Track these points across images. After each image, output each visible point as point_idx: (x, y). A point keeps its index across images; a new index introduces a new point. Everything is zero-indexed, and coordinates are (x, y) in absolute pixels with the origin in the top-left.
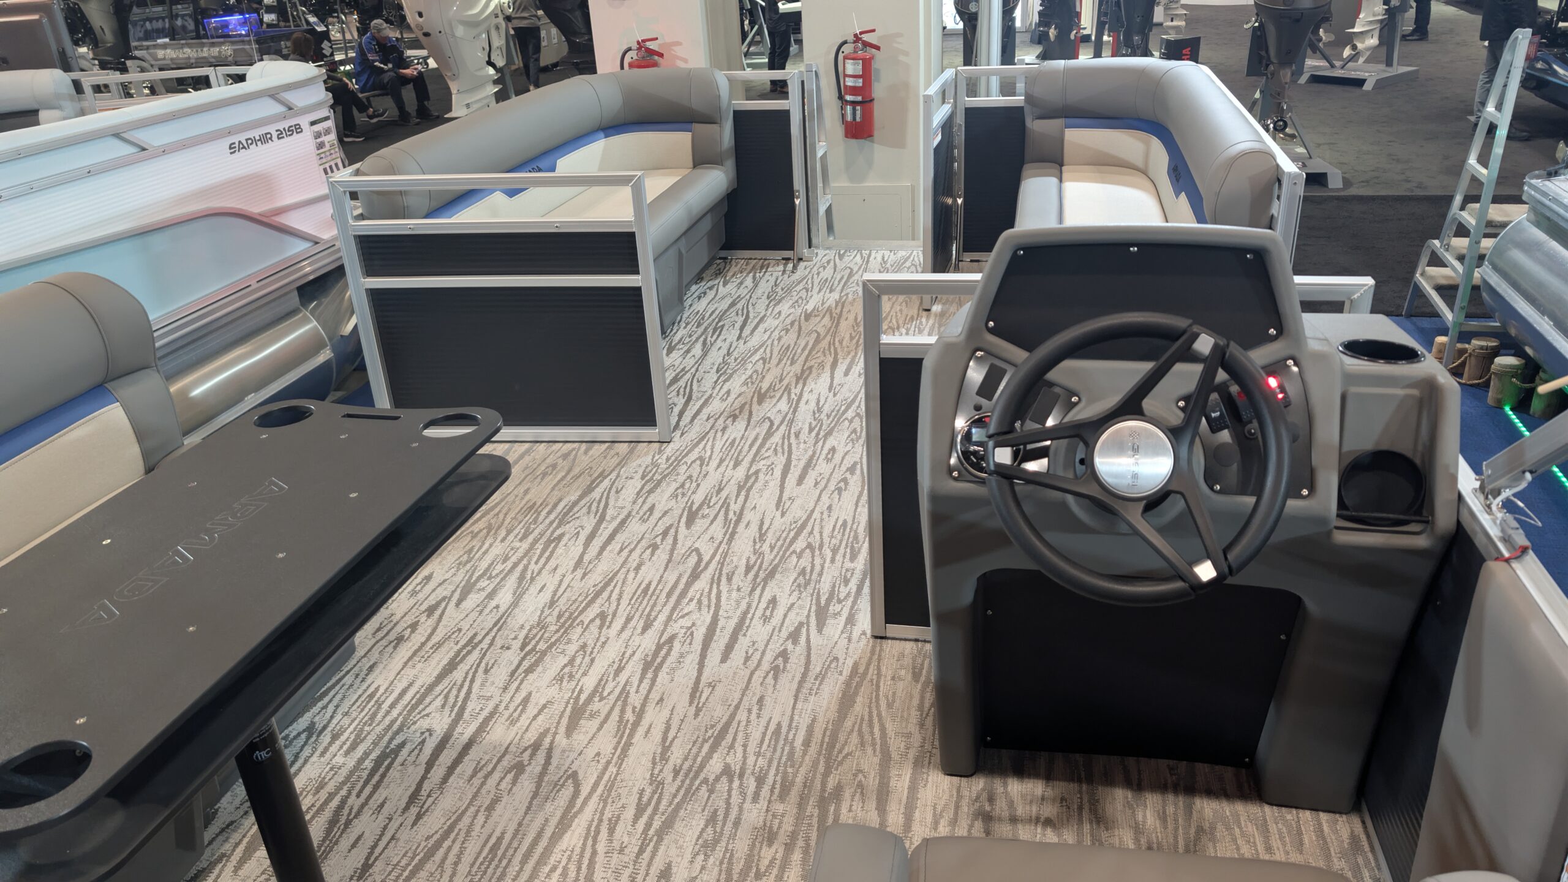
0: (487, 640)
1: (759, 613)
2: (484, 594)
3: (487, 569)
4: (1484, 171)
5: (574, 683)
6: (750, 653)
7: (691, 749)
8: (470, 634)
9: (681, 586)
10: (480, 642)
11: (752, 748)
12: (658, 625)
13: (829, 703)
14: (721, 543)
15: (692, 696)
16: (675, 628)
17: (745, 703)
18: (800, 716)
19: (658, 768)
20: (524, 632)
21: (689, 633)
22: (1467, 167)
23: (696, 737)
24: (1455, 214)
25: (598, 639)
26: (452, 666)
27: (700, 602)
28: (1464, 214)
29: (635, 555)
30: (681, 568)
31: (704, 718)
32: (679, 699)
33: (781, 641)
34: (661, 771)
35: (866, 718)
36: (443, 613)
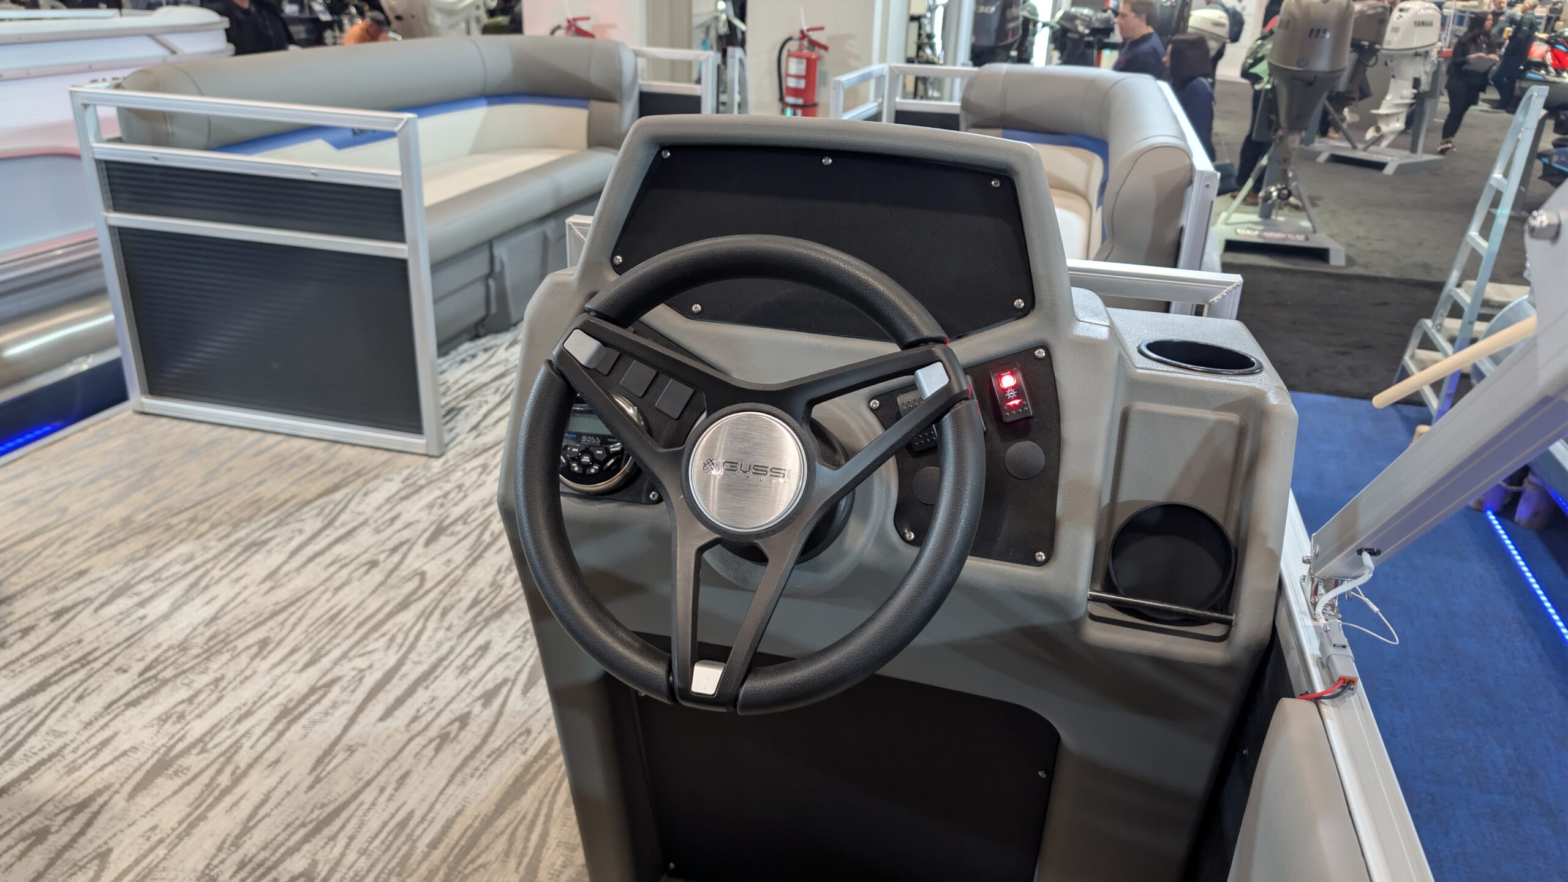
0: (105, 659)
1: (459, 662)
2: (136, 599)
3: (160, 570)
4: (1484, 244)
5: (179, 726)
6: (422, 711)
7: (278, 835)
8: (89, 648)
9: (380, 616)
10: (96, 659)
11: (359, 843)
12: (326, 662)
13: (491, 791)
14: (457, 568)
15: (319, 761)
16: (346, 669)
17: (382, 779)
18: (444, 805)
19: (222, 856)
20: (158, 652)
21: (358, 677)
22: (1468, 239)
23: (294, 817)
24: (1450, 291)
25: (242, 672)
26: (43, 686)
27: (392, 639)
28: (1461, 292)
29: (344, 573)
30: (392, 593)
31: (319, 794)
32: (299, 766)
33: (469, 700)
34: (222, 862)
35: (529, 817)
36: (73, 618)
